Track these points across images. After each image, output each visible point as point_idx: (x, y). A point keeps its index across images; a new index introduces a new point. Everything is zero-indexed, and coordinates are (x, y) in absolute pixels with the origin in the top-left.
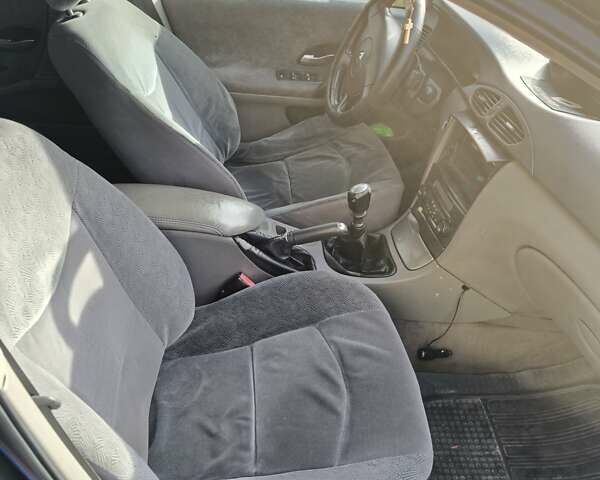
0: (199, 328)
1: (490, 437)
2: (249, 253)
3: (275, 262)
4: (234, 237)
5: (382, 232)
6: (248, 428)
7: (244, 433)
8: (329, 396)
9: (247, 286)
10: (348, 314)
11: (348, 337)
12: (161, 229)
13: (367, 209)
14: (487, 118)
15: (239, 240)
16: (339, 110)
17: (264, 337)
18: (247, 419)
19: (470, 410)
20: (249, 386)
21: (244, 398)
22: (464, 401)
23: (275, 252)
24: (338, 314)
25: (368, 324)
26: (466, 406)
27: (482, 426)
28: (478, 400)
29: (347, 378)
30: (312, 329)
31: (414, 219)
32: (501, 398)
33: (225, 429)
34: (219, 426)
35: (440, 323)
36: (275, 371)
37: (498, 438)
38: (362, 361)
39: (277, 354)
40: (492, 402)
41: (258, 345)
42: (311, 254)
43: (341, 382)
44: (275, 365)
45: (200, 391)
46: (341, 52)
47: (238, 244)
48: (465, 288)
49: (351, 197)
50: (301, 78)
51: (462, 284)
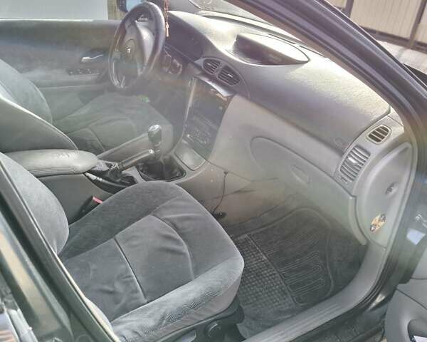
0: (75, 237)
1: (259, 252)
2: (95, 182)
3: (113, 184)
4: (84, 173)
5: (170, 154)
6: (132, 281)
7: (131, 285)
8: (175, 247)
9: (99, 204)
10: (169, 201)
11: (174, 214)
12: (37, 177)
13: (161, 140)
14: (216, 74)
15: (88, 174)
16: (122, 86)
17: (121, 230)
18: (130, 276)
19: (244, 242)
20: (123, 259)
21: (123, 267)
22: (239, 239)
23: (112, 179)
24: (163, 203)
25: (182, 203)
26: (241, 242)
27: (252, 248)
28: (246, 236)
29: (181, 235)
30: (150, 216)
31: (185, 142)
32: (258, 231)
33: (119, 287)
34: (113, 286)
35: (217, 198)
36: (136, 246)
37: (262, 251)
38: (187, 223)
39: (134, 237)
40: (253, 235)
41: (118, 236)
42: (132, 175)
43: (179, 237)
44: (135, 243)
45: (92, 273)
46: (112, 52)
47: (88, 177)
48: (226, 173)
49: (150, 134)
50: (85, 72)
51: (223, 171)
